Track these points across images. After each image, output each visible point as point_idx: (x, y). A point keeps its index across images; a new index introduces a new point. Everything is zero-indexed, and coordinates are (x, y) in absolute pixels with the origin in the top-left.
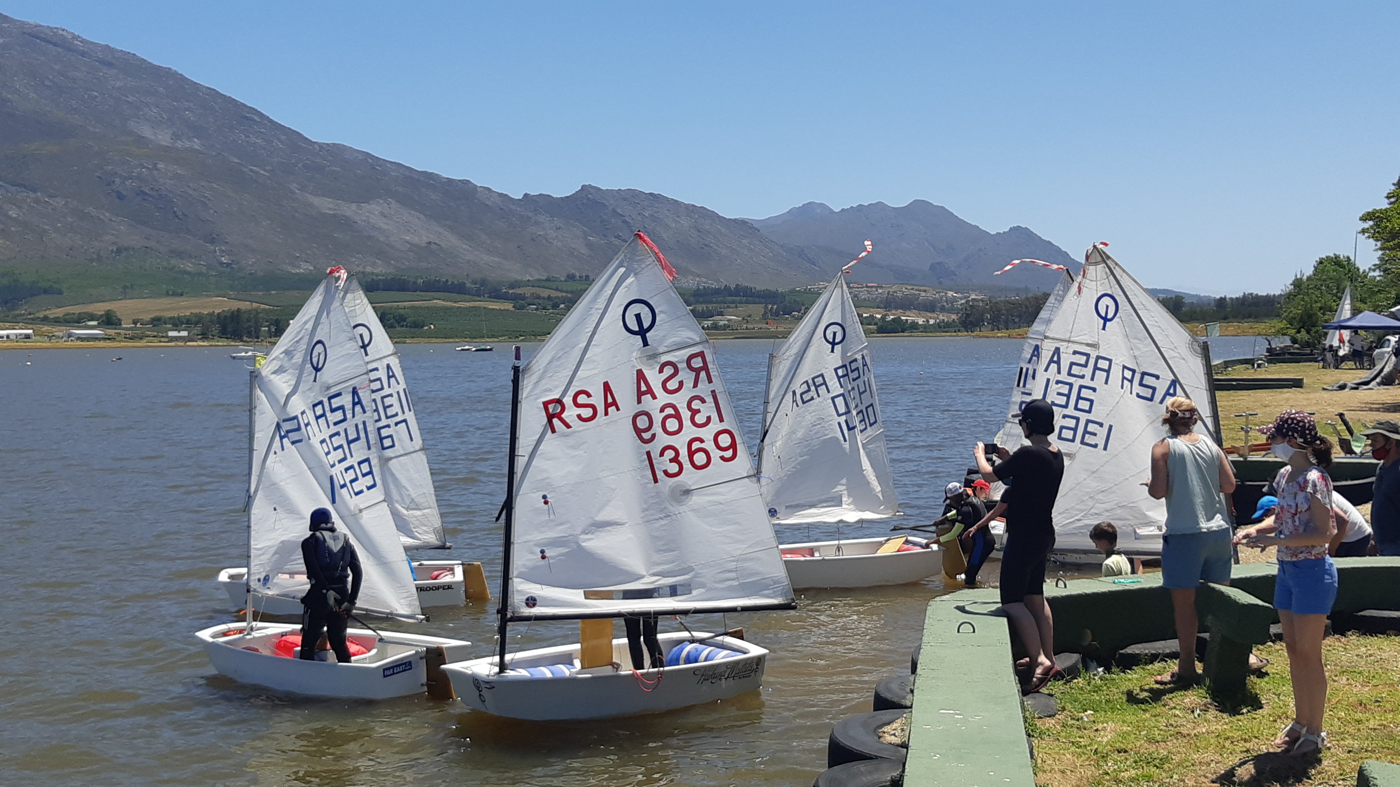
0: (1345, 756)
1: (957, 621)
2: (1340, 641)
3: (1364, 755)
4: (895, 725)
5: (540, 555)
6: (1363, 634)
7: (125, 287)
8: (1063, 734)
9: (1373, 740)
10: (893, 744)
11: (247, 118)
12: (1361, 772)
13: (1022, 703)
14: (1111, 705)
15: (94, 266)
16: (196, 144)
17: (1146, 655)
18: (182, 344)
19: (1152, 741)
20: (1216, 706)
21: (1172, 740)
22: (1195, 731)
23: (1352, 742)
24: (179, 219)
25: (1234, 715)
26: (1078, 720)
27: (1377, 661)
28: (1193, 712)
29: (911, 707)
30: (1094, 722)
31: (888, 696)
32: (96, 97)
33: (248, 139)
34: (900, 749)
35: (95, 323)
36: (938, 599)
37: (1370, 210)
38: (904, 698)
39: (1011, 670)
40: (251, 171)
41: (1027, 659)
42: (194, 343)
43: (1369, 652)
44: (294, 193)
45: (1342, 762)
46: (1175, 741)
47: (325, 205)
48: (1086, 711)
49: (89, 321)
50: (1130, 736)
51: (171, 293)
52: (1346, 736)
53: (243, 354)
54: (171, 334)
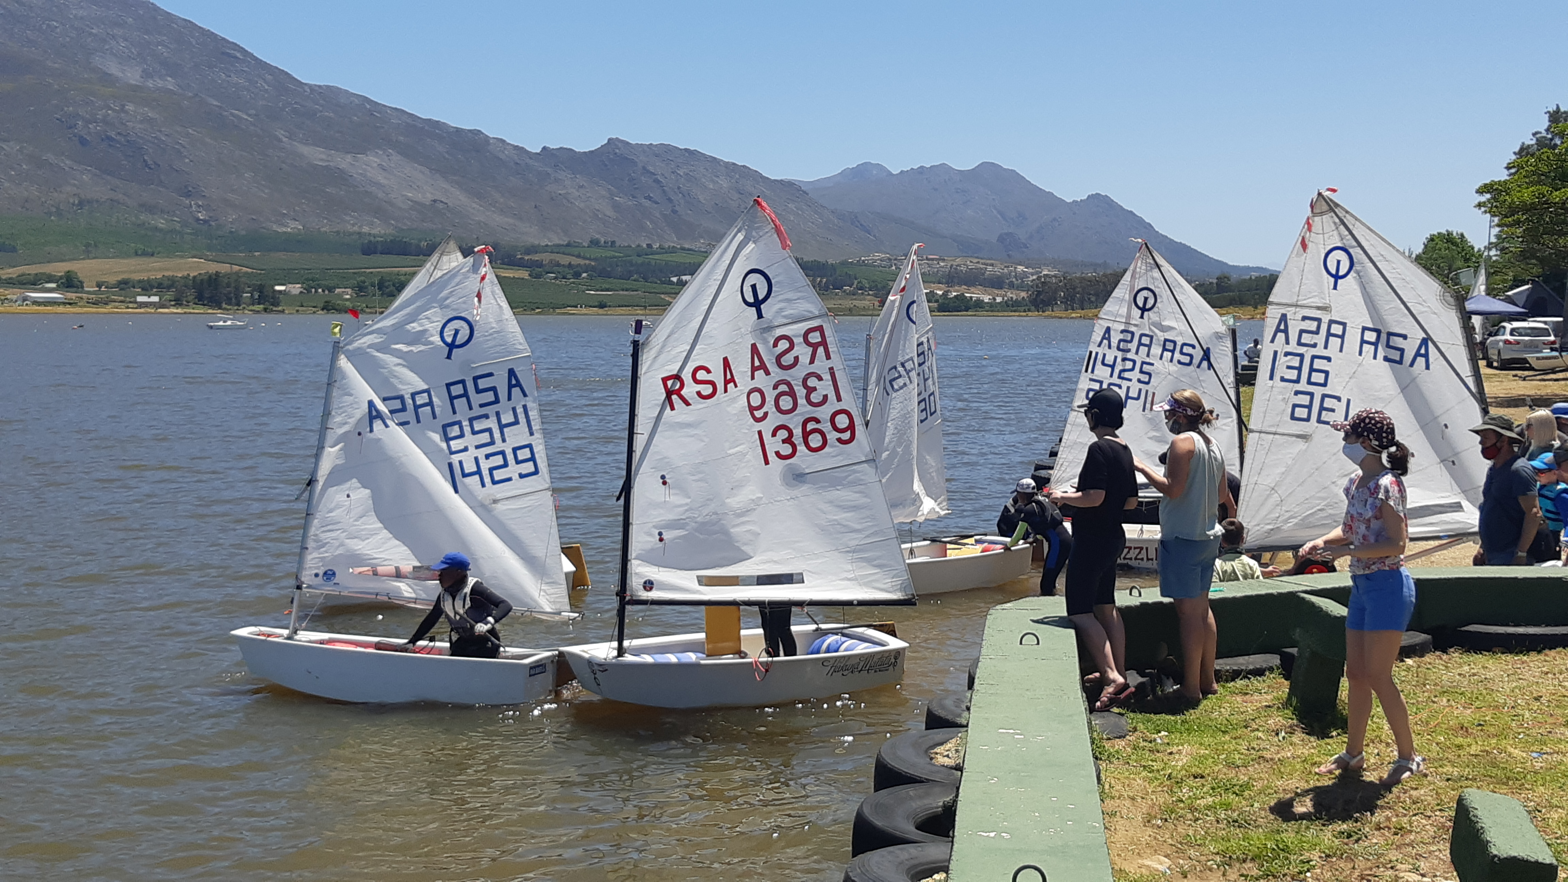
0: (1443, 784)
1: (1020, 632)
2: (1441, 659)
3: (1464, 783)
4: (948, 746)
5: (658, 537)
6: (1466, 651)
7: (88, 245)
8: (1134, 757)
9: (1474, 767)
10: (947, 767)
11: (229, 55)
12: (1460, 801)
13: (1090, 723)
14: (1187, 726)
15: (52, 221)
16: (170, 83)
17: (1227, 671)
18: (153, 311)
19: (1231, 765)
20: (1302, 728)
21: (1253, 765)
22: (1279, 756)
23: (1451, 770)
24: (150, 168)
25: (1323, 739)
26: (1150, 742)
27: (1481, 682)
28: (1277, 734)
29: (967, 726)
30: (1168, 744)
31: (942, 713)
32: (56, 27)
33: (228, 79)
34: (954, 771)
35: (53, 285)
36: (999, 607)
37: (1488, 182)
38: (960, 716)
39: (1078, 686)
40: (232, 114)
41: (1097, 674)
42: (166, 310)
43: (1473, 671)
44: (280, 141)
45: (1439, 791)
46: (1256, 766)
47: (316, 155)
48: (1160, 732)
49: (47, 282)
50: (1207, 760)
51: (140, 252)
52: (1445, 762)
53: (221, 323)
54: (140, 299)
